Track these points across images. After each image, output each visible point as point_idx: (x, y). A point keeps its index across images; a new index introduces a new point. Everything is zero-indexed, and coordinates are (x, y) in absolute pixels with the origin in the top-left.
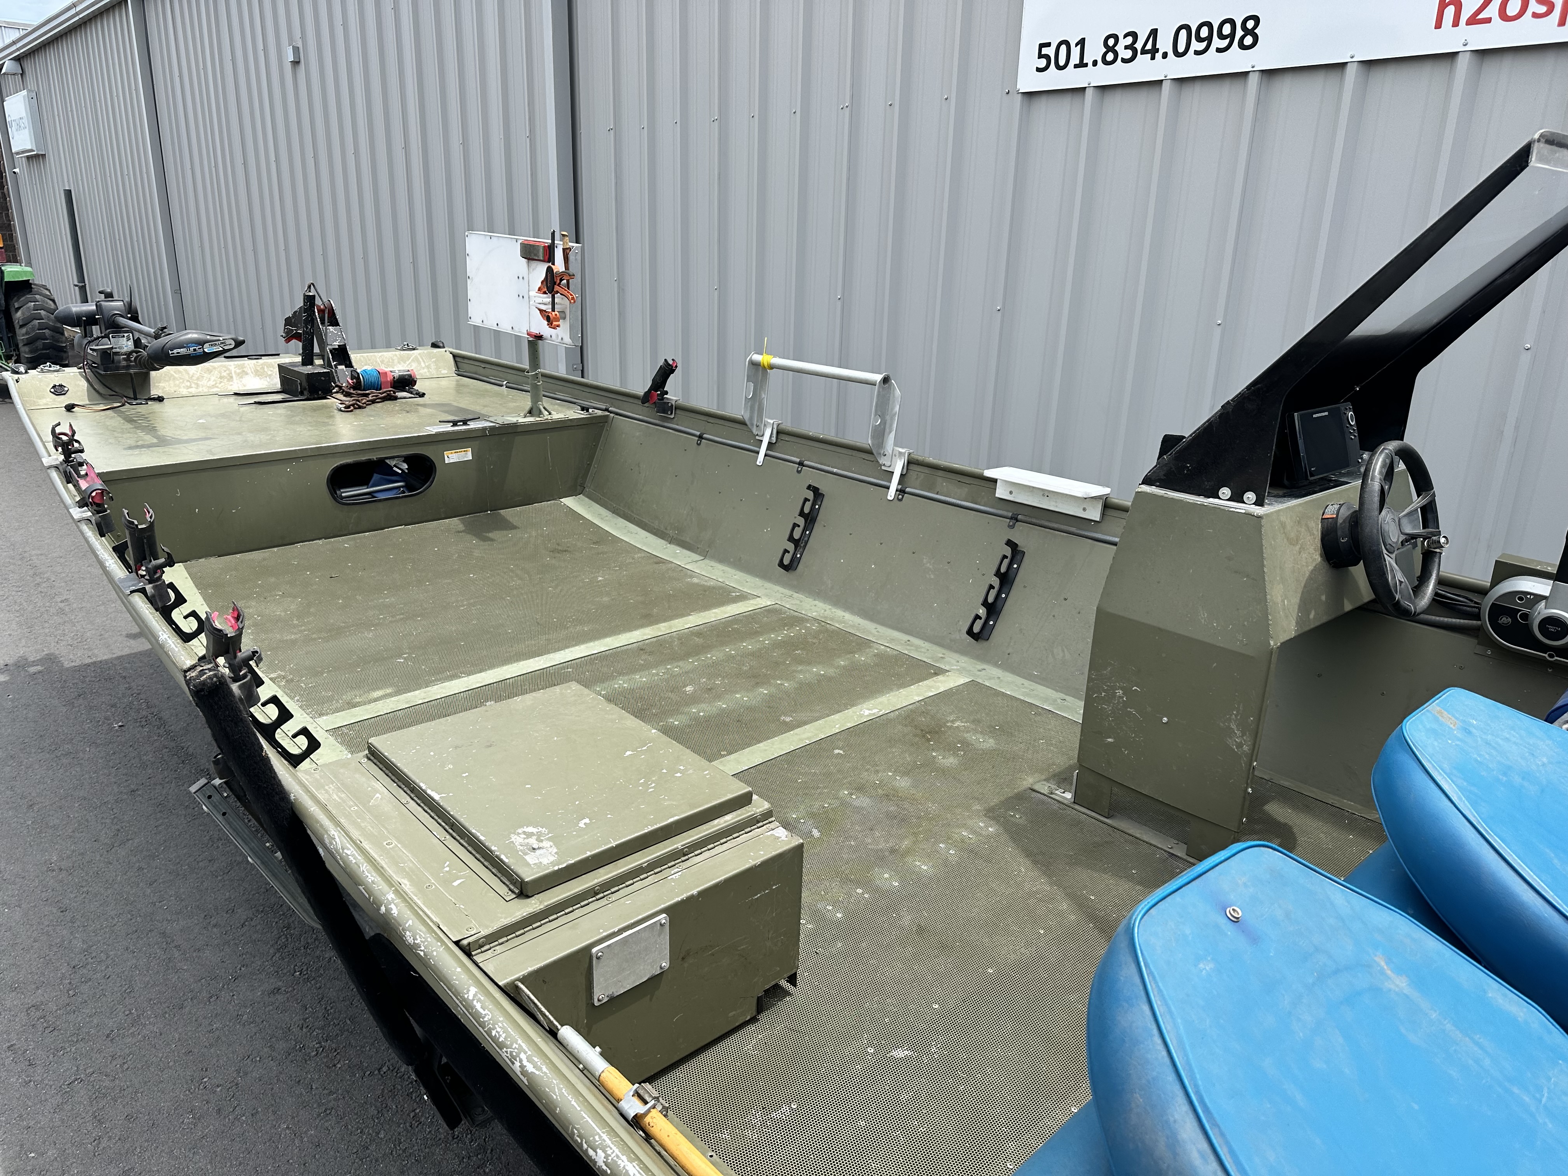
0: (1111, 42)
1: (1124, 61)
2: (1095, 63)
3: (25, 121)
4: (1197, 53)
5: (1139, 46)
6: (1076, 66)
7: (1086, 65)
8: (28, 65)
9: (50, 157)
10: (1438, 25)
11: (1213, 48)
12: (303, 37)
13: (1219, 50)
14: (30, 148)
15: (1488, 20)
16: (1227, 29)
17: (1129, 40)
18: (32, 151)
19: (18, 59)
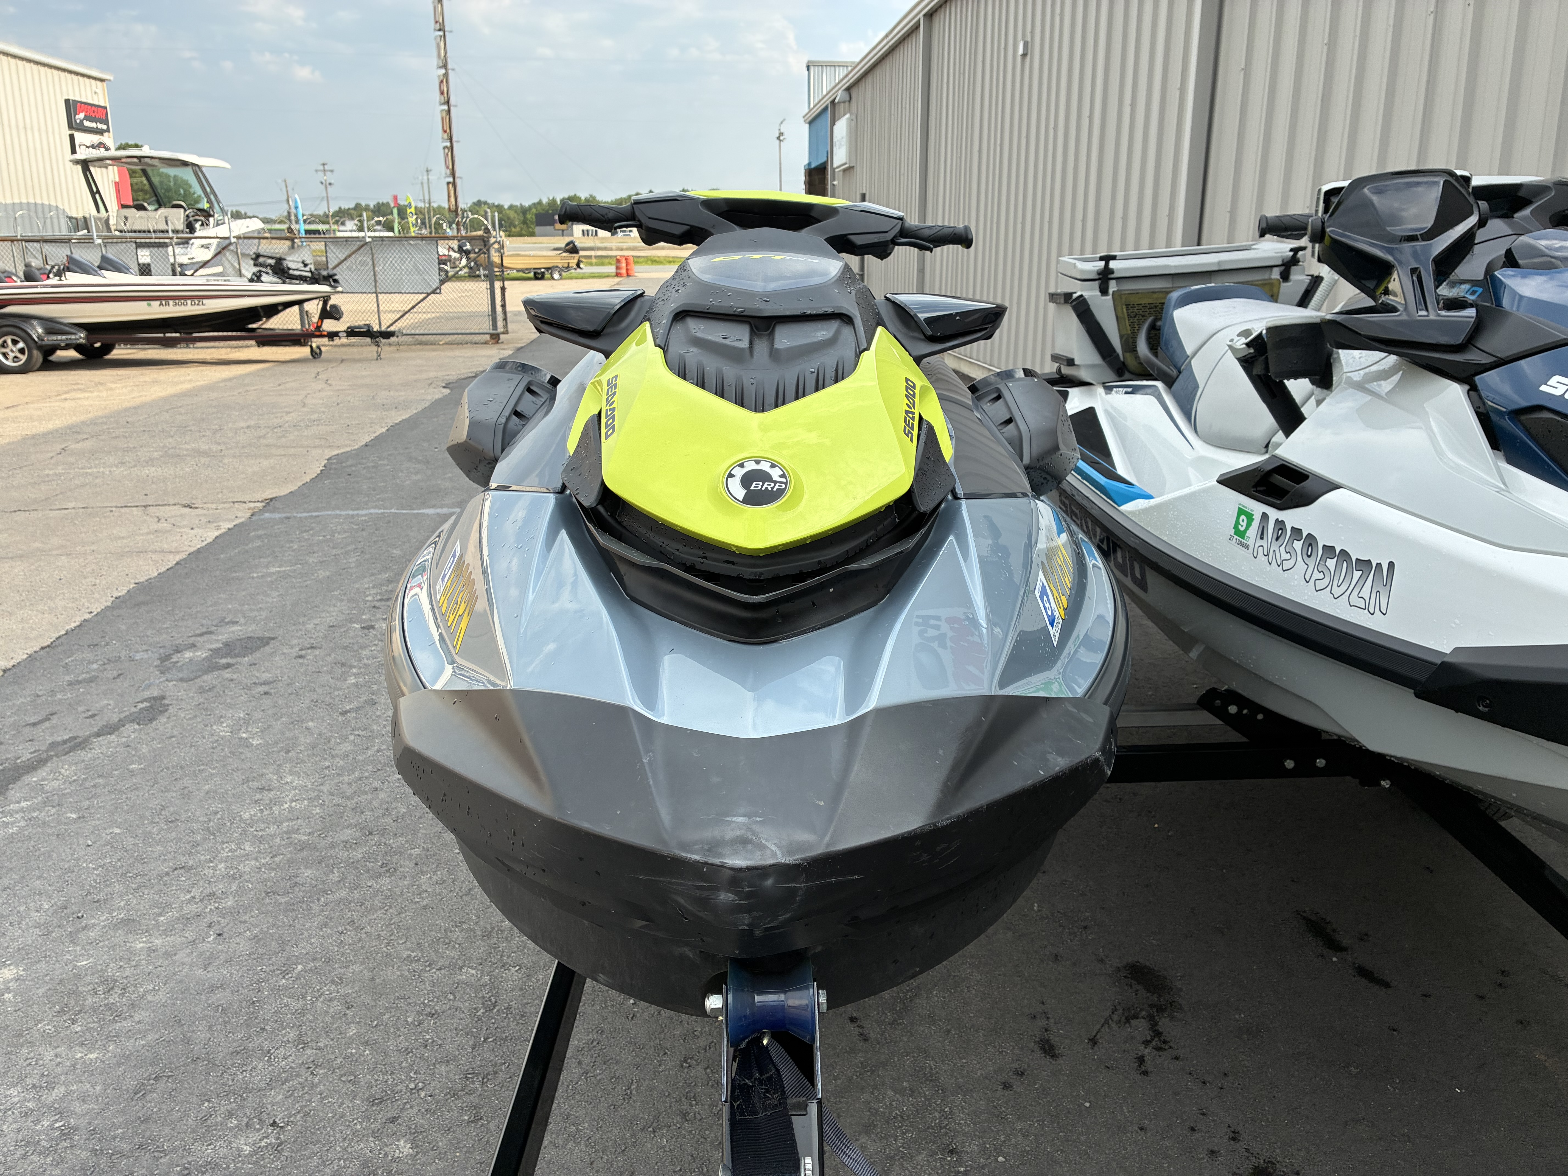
3: (845, 140)
8: (854, 92)
9: (858, 169)
12: (1032, 32)
14: (844, 161)
18: (845, 164)
19: (848, 89)
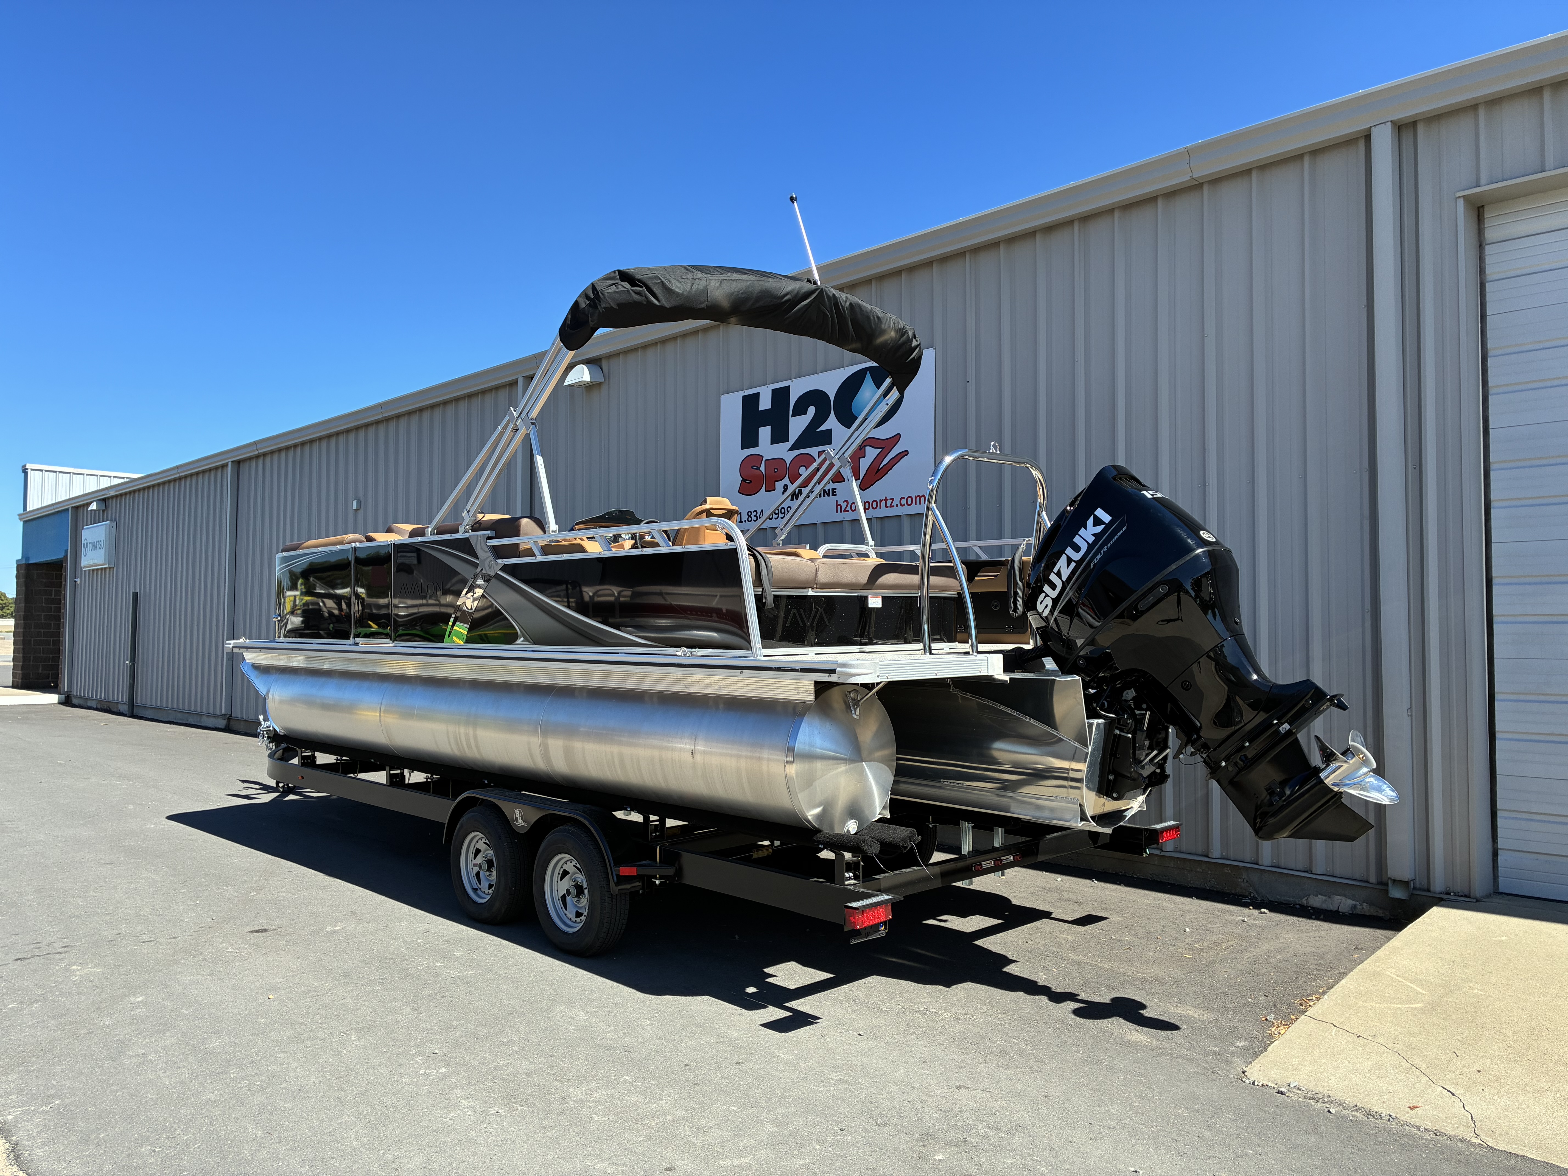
0: (750, 514)
1: (754, 521)
2: (745, 521)
3: (102, 544)
4: (776, 519)
5: (758, 515)
6: (739, 522)
7: (742, 522)
8: (117, 505)
10: (837, 512)
11: (779, 517)
12: (365, 496)
13: (782, 518)
15: (848, 511)
16: (783, 511)
17: (755, 513)
18: (102, 565)
19: (105, 500)
